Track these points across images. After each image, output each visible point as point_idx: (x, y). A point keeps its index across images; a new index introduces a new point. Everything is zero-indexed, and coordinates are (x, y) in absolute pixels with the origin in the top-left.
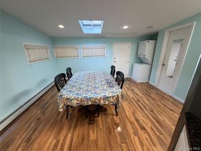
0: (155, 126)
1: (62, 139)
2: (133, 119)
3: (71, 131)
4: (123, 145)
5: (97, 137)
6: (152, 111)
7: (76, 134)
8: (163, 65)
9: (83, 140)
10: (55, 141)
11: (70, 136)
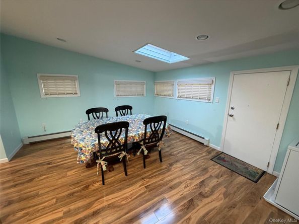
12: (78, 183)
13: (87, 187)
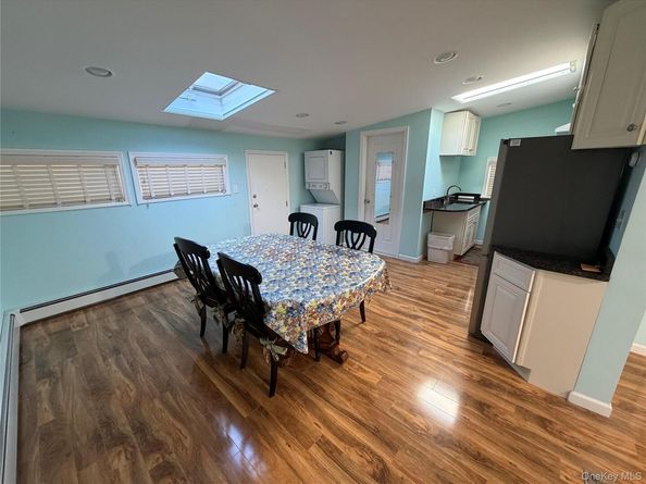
0: (425, 307)
1: (324, 431)
2: (391, 314)
3: (320, 404)
4: (421, 353)
5: (380, 372)
6: (398, 289)
7: (337, 398)
8: (367, 202)
9: (366, 396)
10: (314, 450)
11: (330, 413)
12: (382, 350)
13: (380, 335)
